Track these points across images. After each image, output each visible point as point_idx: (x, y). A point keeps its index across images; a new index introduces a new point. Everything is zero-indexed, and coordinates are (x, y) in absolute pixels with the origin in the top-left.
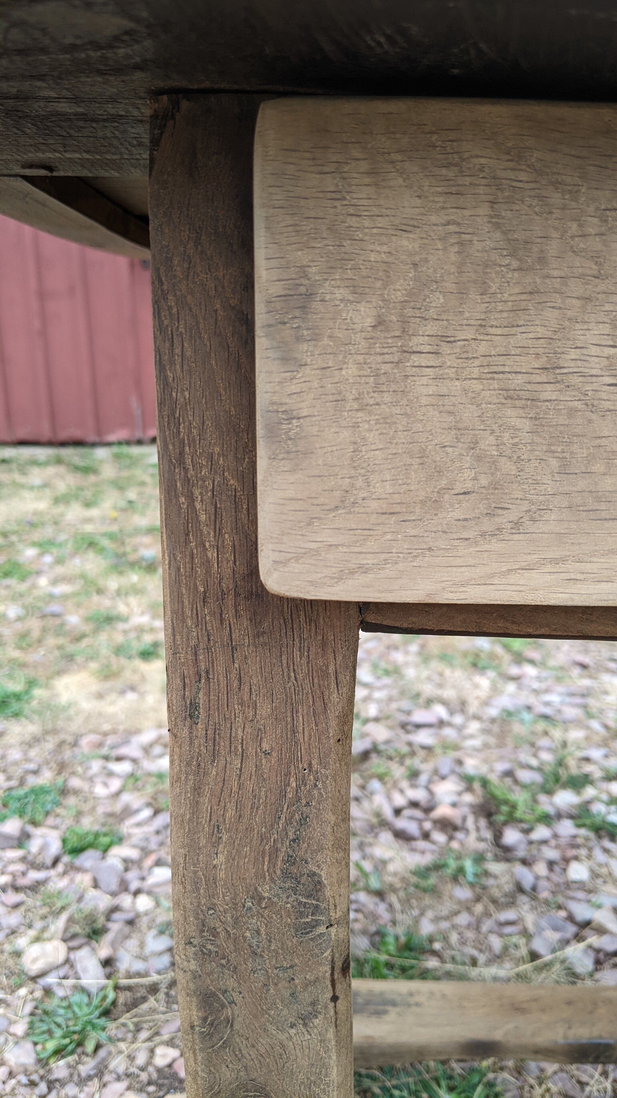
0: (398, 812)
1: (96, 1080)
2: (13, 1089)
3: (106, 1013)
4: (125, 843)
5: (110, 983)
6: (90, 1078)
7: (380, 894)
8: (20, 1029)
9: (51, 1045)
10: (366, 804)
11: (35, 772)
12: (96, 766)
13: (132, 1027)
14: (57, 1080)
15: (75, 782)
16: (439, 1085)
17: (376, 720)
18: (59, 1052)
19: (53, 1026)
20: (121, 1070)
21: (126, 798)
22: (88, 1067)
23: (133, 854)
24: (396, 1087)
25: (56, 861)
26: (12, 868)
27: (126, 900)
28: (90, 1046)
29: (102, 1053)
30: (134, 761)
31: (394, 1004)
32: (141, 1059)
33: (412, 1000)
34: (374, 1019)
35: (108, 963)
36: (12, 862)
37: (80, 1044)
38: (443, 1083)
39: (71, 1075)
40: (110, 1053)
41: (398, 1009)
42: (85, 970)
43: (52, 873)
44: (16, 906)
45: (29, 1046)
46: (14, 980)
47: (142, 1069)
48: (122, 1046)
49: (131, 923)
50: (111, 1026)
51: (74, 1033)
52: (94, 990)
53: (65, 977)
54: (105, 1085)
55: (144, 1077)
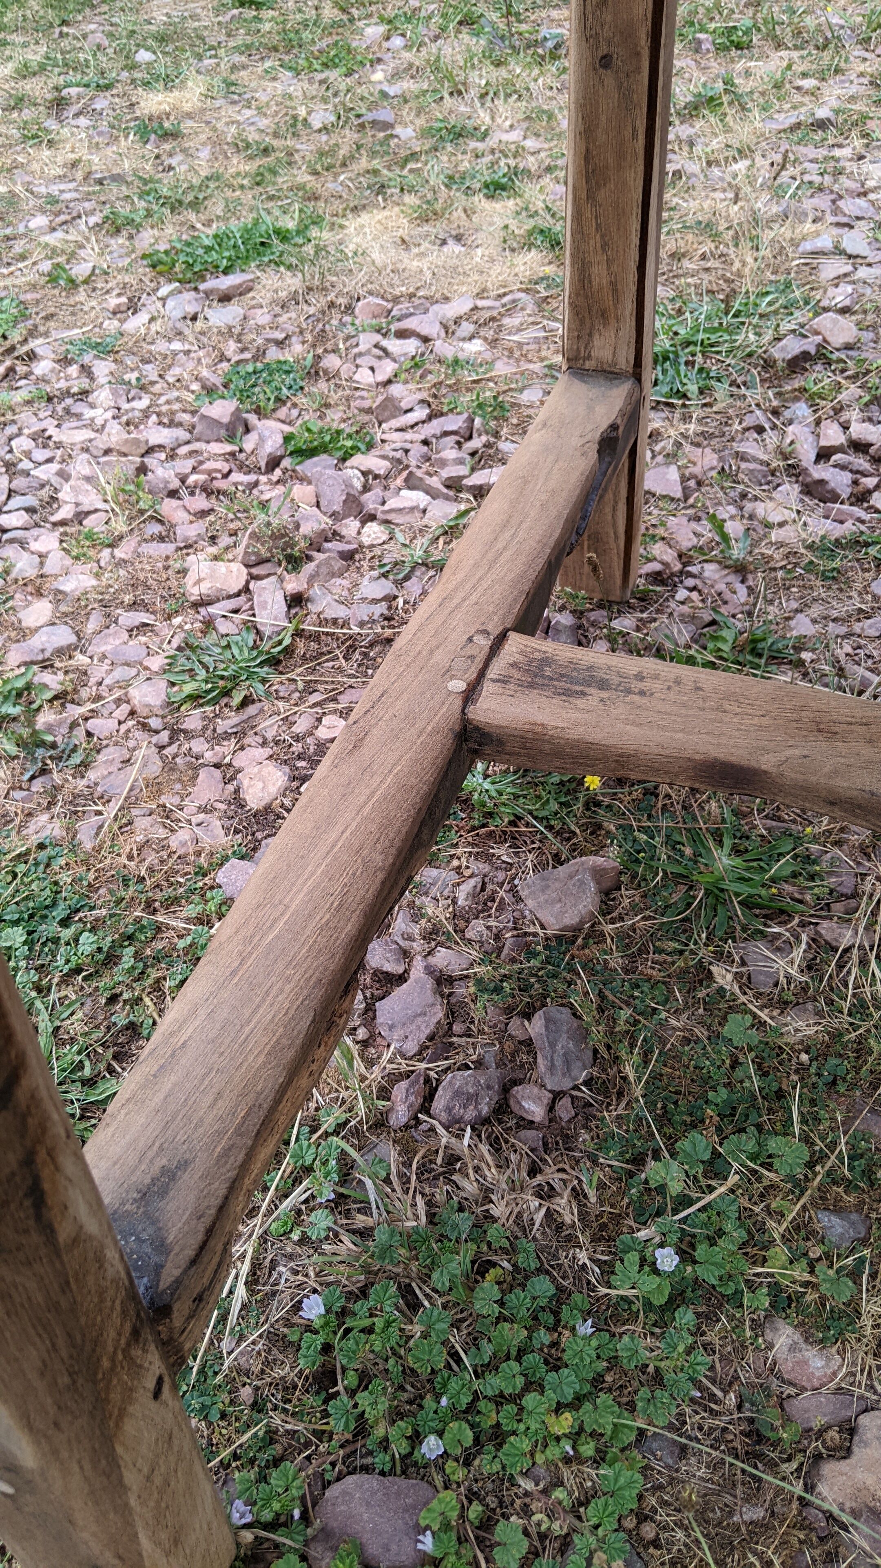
0: (823, 455)
1: (233, 741)
2: (129, 731)
3: (274, 662)
4: (375, 452)
5: (291, 627)
6: (227, 736)
7: (741, 570)
8: (156, 663)
9: (189, 688)
10: (771, 438)
11: (280, 344)
12: (366, 340)
13: (301, 685)
14: (185, 731)
15: (332, 362)
16: (720, 843)
17: (845, 311)
18: (195, 699)
19: (197, 666)
20: (270, 734)
21: (396, 390)
22: (228, 722)
23: (380, 466)
24: (641, 829)
25: (274, 463)
26: (209, 465)
27: (350, 527)
28: (237, 698)
29: (252, 710)
30: (426, 340)
31: (603, 685)
32: (301, 727)
33: (636, 685)
34: (557, 701)
35: (296, 601)
36: (215, 457)
37: (227, 693)
38: (727, 842)
39: (205, 728)
40: (262, 711)
41: (604, 694)
42: (264, 605)
43: (263, 479)
44: (203, 514)
45: (163, 684)
46: (172, 604)
47: (297, 738)
48: (281, 705)
49: (348, 556)
50: (275, 678)
51: (222, 678)
52: (267, 631)
53: (236, 611)
54: (242, 748)
55: (297, 748)
